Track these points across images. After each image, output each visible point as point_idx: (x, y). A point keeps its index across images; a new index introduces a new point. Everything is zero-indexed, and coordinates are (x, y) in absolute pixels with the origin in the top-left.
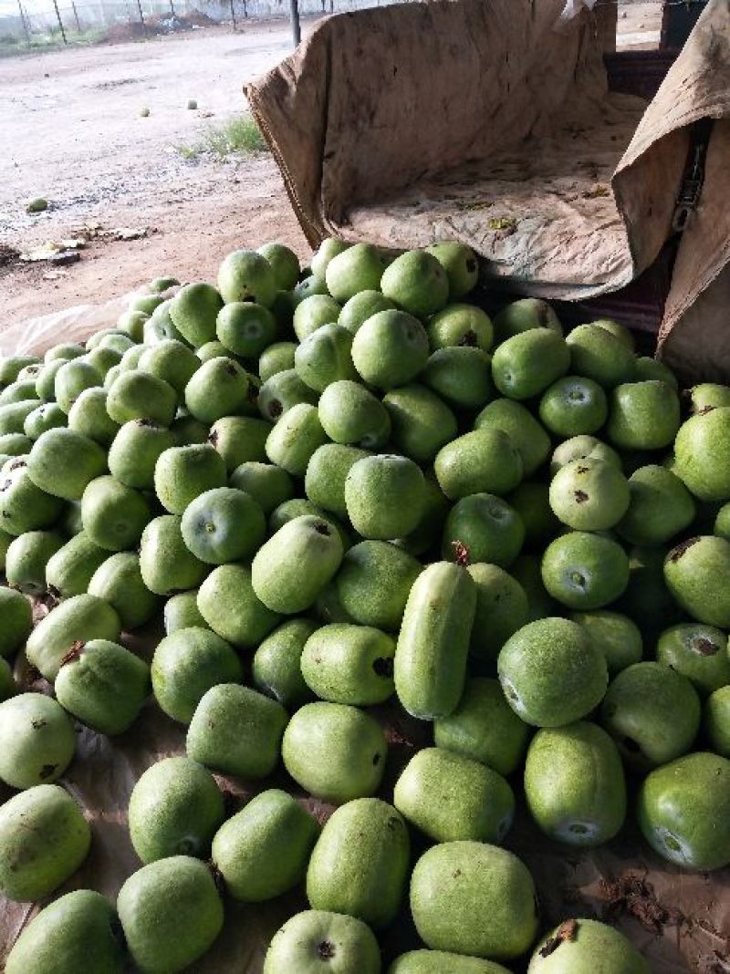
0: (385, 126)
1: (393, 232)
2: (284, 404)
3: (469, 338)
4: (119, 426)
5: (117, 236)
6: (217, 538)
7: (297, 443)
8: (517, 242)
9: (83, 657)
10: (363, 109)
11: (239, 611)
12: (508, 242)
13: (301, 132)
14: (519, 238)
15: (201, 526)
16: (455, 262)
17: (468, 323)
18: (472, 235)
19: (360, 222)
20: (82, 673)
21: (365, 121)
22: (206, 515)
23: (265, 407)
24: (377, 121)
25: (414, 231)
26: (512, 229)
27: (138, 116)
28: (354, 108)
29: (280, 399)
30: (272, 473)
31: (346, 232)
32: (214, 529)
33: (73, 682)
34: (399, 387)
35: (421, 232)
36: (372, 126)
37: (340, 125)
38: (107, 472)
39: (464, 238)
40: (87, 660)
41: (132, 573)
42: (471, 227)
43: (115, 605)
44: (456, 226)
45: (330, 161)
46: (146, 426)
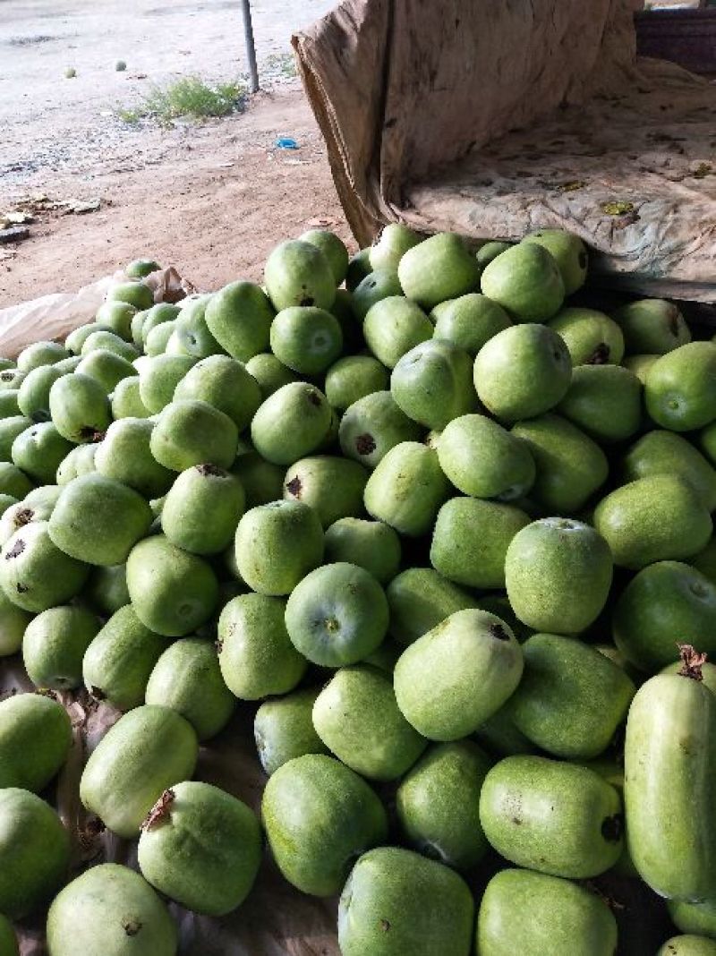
0: (445, 89)
1: (472, 218)
2: (379, 441)
3: (600, 353)
4: (175, 475)
5: (67, 209)
6: (340, 639)
7: (412, 496)
8: (642, 232)
9: (176, 817)
10: (425, 68)
11: (380, 741)
12: (631, 231)
13: (359, 93)
14: (646, 227)
15: (318, 622)
16: (566, 255)
17: (599, 335)
18: (580, 221)
19: (426, 204)
20: (179, 843)
21: (425, 83)
22: (325, 607)
23: (351, 443)
24: (437, 83)
25: (502, 216)
26: (632, 216)
27: (64, 76)
28: (416, 65)
29: (373, 433)
30: (380, 533)
31: (411, 217)
32: (336, 626)
33: (168, 858)
34: (531, 420)
35: (511, 217)
36: (432, 90)
37: (403, 85)
38: (158, 531)
39: (571, 226)
40: (184, 820)
41: (208, 673)
42: (577, 212)
43: (190, 715)
44: (558, 211)
45: (391, 130)
46: (212, 477)
